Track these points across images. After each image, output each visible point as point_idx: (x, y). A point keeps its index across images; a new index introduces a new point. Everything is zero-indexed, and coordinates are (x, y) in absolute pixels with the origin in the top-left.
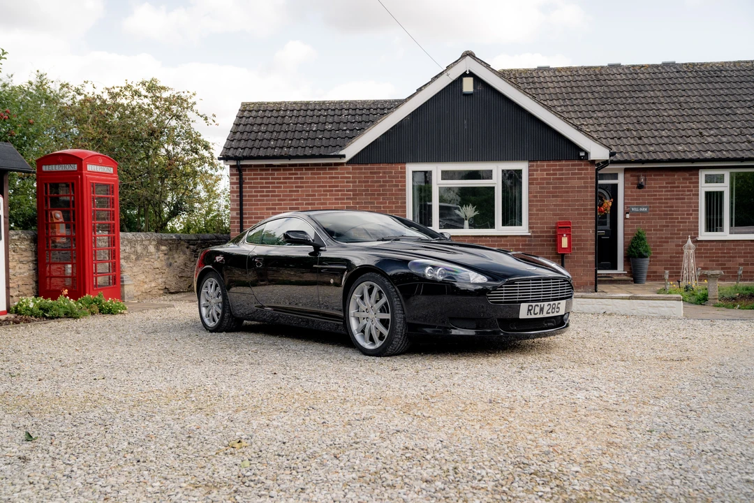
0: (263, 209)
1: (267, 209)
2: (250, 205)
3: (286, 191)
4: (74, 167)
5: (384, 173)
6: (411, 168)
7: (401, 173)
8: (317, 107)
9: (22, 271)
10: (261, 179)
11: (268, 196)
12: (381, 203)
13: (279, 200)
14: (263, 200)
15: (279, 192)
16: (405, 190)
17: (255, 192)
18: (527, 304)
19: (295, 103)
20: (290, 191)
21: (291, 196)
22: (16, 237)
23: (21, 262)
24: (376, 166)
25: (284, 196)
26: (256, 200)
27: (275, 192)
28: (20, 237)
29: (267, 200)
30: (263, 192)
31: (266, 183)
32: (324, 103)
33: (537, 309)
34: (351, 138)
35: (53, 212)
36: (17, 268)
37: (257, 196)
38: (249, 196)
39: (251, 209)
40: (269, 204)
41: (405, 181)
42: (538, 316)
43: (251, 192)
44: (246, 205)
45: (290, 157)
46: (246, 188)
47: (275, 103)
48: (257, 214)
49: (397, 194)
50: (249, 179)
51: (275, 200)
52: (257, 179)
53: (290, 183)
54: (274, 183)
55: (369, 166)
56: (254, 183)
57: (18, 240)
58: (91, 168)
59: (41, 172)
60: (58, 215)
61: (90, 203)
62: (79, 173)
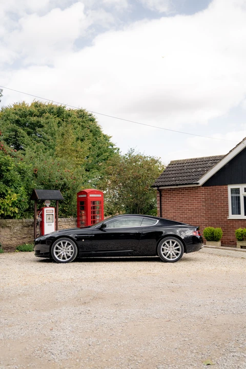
2: (164, 205)
3: (178, 199)
4: (85, 196)
5: (218, 190)
6: (230, 187)
7: (225, 189)
8: (194, 161)
11: (171, 201)
12: (217, 204)
13: (175, 203)
14: (169, 203)
15: (175, 200)
16: (227, 198)
17: (166, 200)
19: (191, 159)
21: (180, 201)
24: (214, 187)
25: (177, 201)
27: (173, 199)
29: (171, 203)
30: (169, 200)
31: (170, 196)
32: (203, 158)
34: (203, 175)
35: (82, 211)
37: (167, 202)
38: (164, 202)
39: (165, 207)
40: (171, 205)
41: (227, 194)
45: (177, 185)
46: (163, 198)
47: (183, 160)
48: (167, 209)
49: (224, 200)
50: (164, 194)
52: (167, 194)
53: (179, 196)
54: (173, 196)
55: (211, 187)
56: (166, 196)
57: (71, 221)
58: (91, 196)
59: (78, 198)
60: (84, 212)
61: (90, 208)
62: (87, 198)
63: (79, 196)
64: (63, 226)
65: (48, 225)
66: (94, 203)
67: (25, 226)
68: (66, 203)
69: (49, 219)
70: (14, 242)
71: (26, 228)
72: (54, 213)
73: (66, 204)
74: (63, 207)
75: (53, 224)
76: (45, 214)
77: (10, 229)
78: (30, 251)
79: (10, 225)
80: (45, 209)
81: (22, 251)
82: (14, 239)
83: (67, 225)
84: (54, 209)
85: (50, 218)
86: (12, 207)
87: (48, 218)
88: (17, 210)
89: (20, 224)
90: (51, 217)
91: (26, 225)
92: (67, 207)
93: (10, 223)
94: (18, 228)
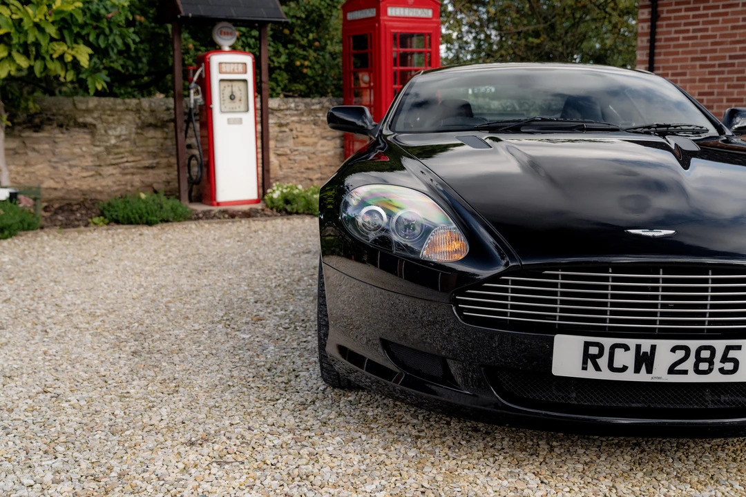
0: (686, 60)
1: (693, 59)
2: (666, 54)
3: (726, 28)
9: (324, 149)
10: (687, 10)
11: (695, 38)
13: (713, 44)
14: (687, 46)
15: (713, 30)
17: (676, 32)
18: (579, 341)
20: (733, 28)
21: (734, 35)
22: (317, 107)
23: (324, 138)
25: (722, 36)
26: (675, 46)
27: (706, 30)
28: (323, 107)
29: (693, 45)
30: (688, 31)
31: (695, 16)
33: (625, 358)
35: (360, 75)
36: (319, 145)
37: (677, 39)
38: (666, 40)
39: (667, 61)
40: (696, 52)
42: (629, 376)
43: (669, 33)
44: (660, 54)
46: (661, 26)
48: (676, 68)
50: (668, 12)
51: (706, 44)
52: (680, 10)
53: (733, 13)
54: (706, 15)
56: (676, 18)
57: (321, 110)
58: (392, 12)
59: (346, 22)
60: (366, 78)
61: (390, 61)
62: (376, 19)
63: (350, 16)
64: (292, 126)
65: (229, 121)
66: (403, 39)
67: (150, 125)
68: (304, 42)
69: (232, 97)
70: (108, 182)
71: (151, 133)
72: (249, 76)
73: (303, 48)
74: (290, 55)
75: (249, 119)
76: (215, 77)
77: (93, 134)
78: (149, 223)
79: (89, 120)
80: (215, 59)
81: (117, 222)
82: (111, 170)
83: (307, 123)
84: (248, 60)
85: (237, 94)
86: (63, 39)
87: (227, 93)
88: (83, 55)
89: (130, 117)
90: (237, 88)
91: (151, 120)
92: (305, 58)
93: (89, 111)
94: (121, 130)
